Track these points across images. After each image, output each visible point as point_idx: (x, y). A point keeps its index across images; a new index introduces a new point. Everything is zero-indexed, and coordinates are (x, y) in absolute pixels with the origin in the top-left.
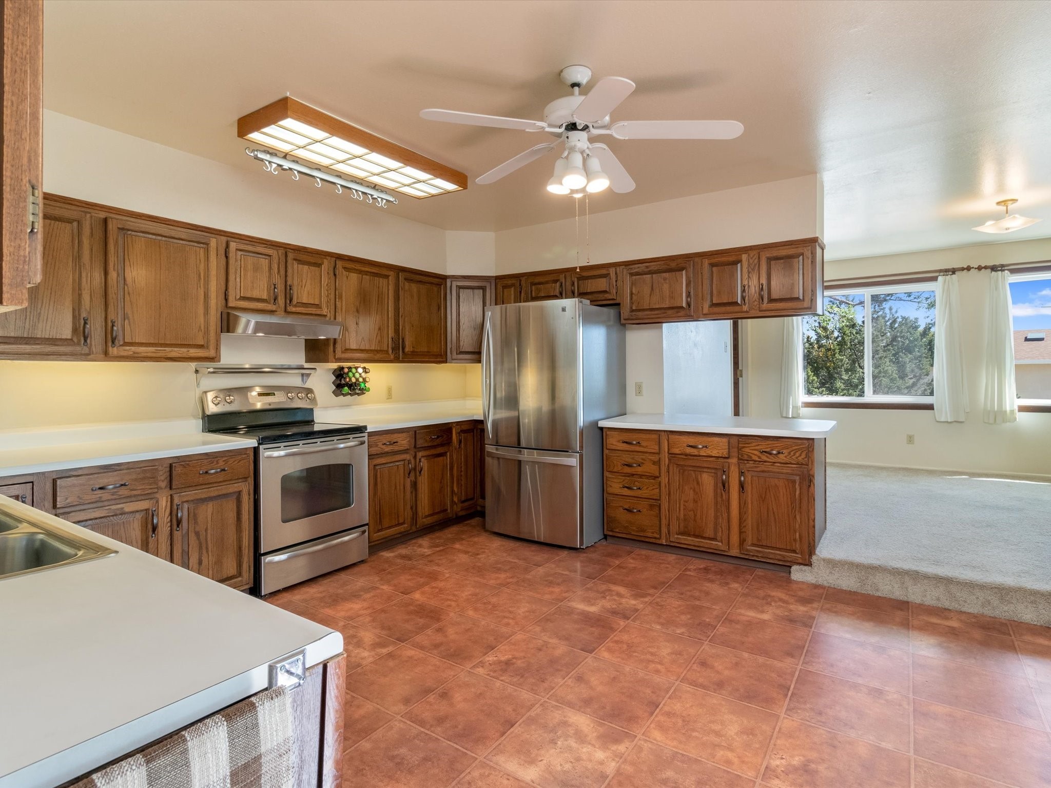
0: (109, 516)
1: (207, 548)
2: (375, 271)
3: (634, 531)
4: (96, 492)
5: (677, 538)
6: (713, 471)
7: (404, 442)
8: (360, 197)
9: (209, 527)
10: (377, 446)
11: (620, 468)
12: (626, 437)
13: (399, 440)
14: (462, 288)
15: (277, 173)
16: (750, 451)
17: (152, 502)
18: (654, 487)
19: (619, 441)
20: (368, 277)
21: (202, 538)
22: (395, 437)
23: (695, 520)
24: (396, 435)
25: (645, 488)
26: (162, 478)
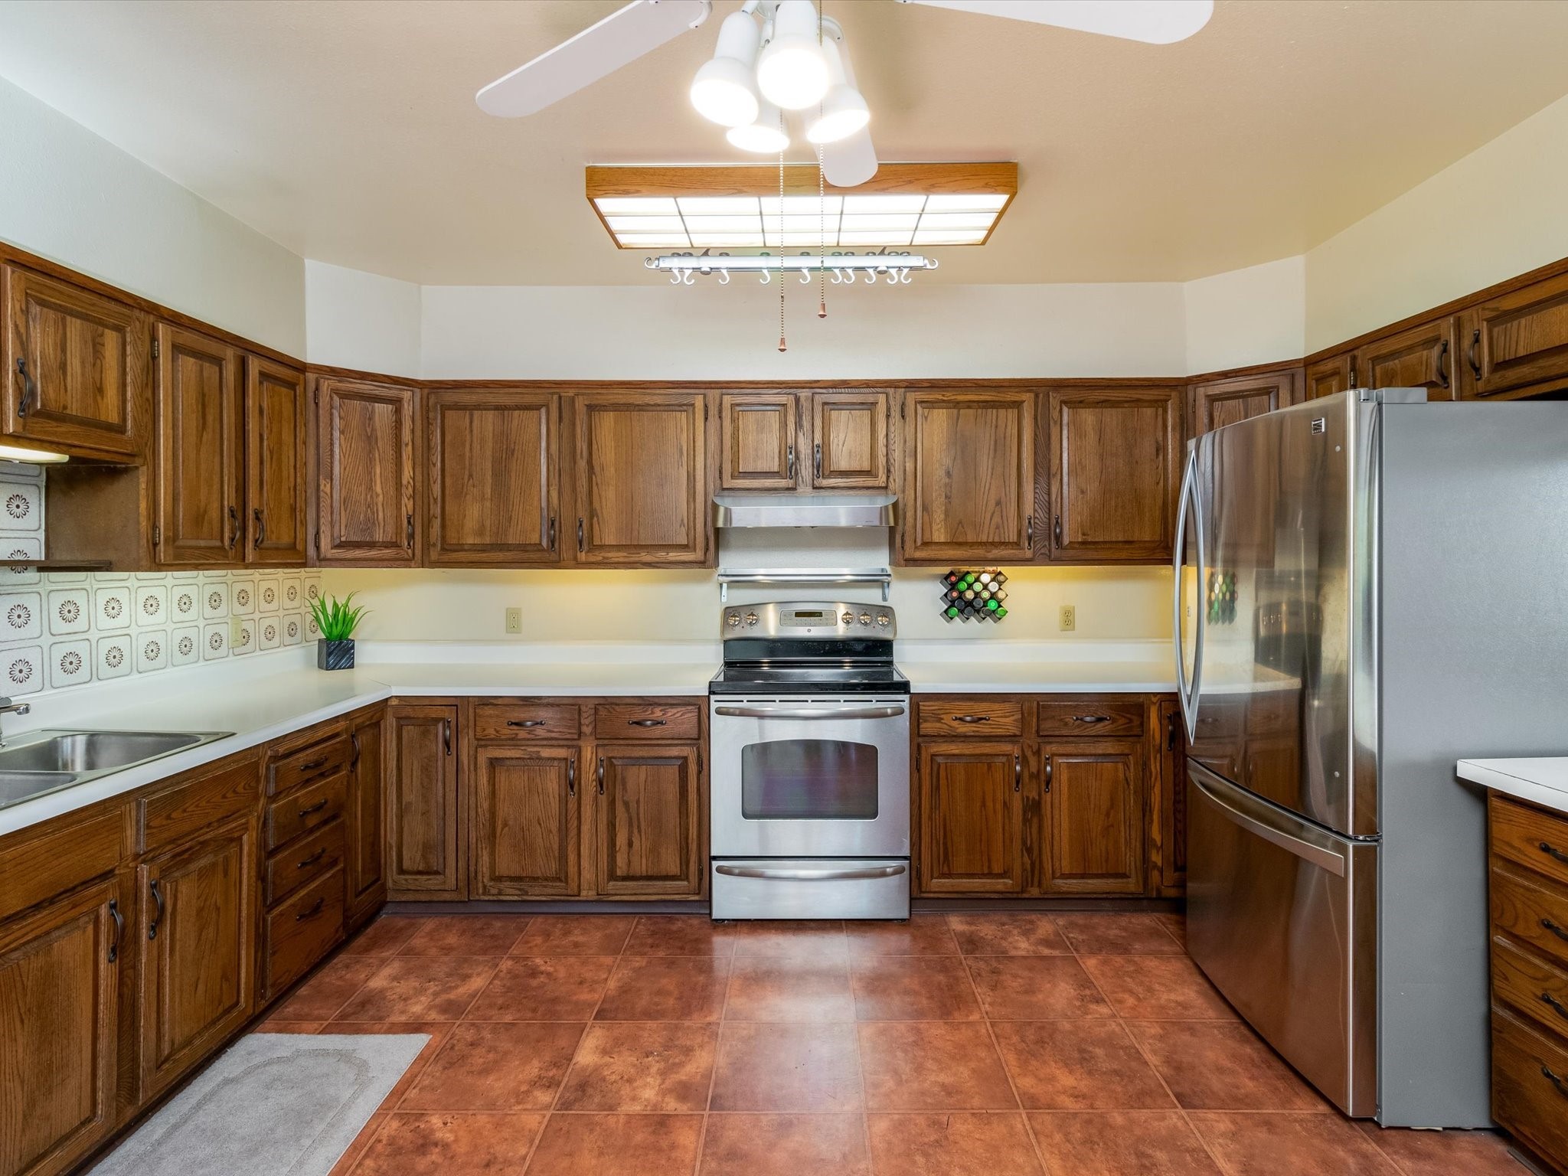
0: (524, 758)
1: (639, 827)
2: (989, 398)
4: (511, 727)
7: (1005, 721)
8: (849, 278)
9: (642, 799)
10: (940, 720)
13: (992, 715)
14: (1218, 400)
15: (693, 281)
17: (570, 750)
20: (971, 412)
21: (633, 810)
22: (980, 709)
24: (985, 706)
26: (587, 722)
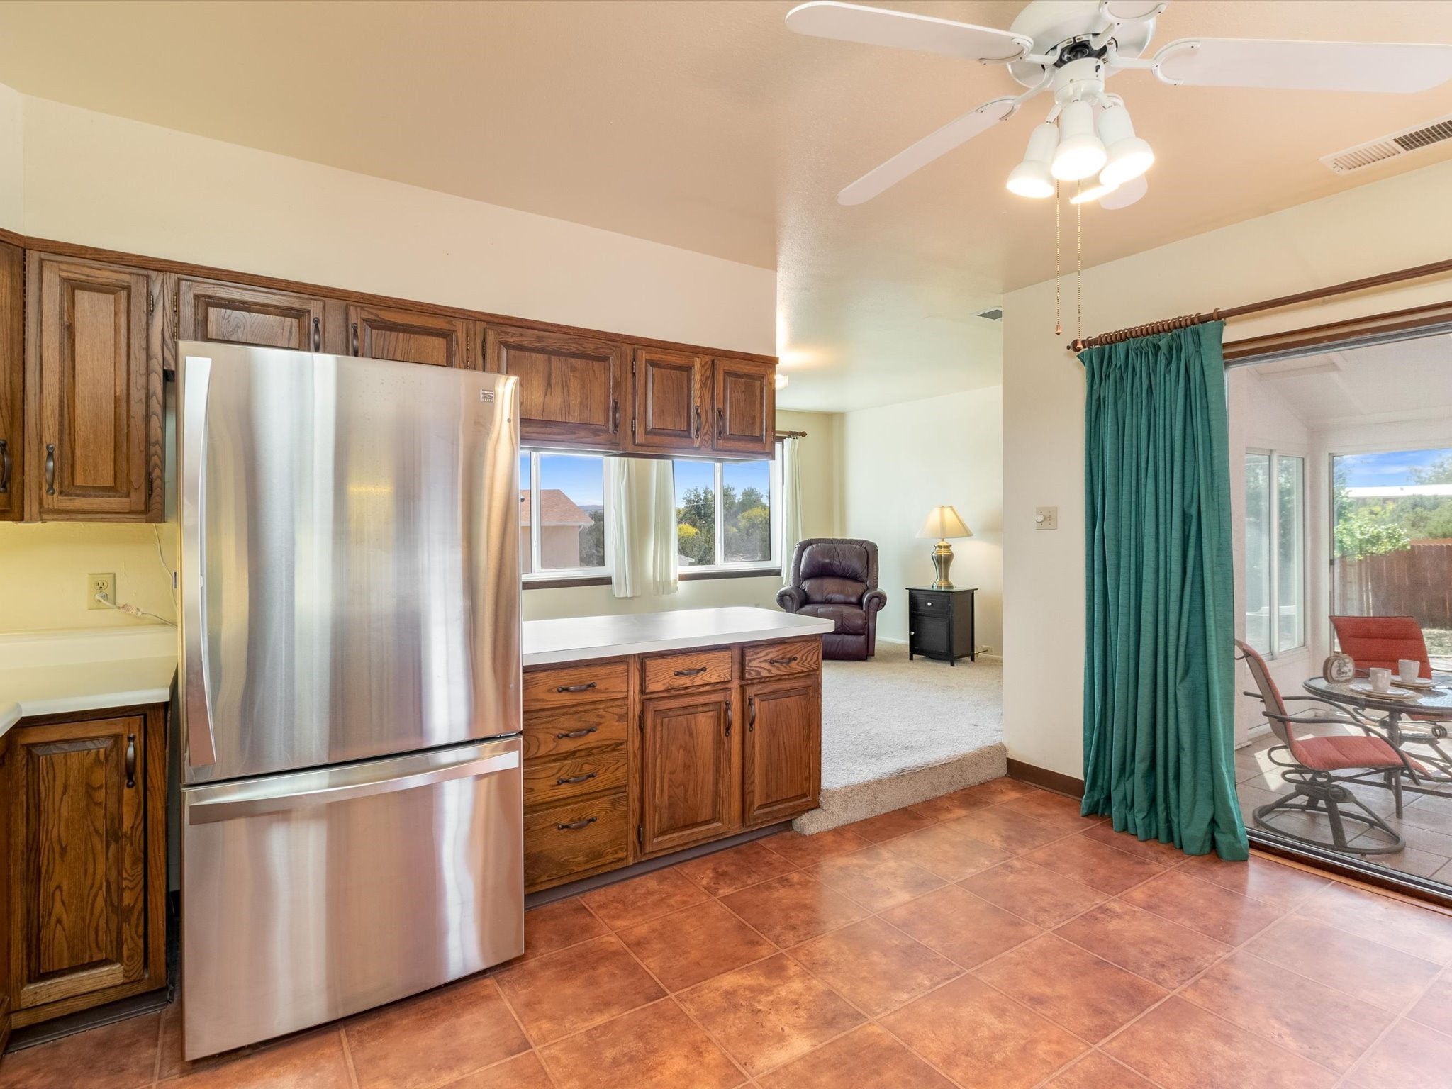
3: (579, 863)
5: (658, 843)
6: (711, 708)
11: (552, 745)
12: (563, 678)
16: (758, 665)
18: (618, 765)
19: (550, 691)
23: (686, 800)
25: (603, 770)
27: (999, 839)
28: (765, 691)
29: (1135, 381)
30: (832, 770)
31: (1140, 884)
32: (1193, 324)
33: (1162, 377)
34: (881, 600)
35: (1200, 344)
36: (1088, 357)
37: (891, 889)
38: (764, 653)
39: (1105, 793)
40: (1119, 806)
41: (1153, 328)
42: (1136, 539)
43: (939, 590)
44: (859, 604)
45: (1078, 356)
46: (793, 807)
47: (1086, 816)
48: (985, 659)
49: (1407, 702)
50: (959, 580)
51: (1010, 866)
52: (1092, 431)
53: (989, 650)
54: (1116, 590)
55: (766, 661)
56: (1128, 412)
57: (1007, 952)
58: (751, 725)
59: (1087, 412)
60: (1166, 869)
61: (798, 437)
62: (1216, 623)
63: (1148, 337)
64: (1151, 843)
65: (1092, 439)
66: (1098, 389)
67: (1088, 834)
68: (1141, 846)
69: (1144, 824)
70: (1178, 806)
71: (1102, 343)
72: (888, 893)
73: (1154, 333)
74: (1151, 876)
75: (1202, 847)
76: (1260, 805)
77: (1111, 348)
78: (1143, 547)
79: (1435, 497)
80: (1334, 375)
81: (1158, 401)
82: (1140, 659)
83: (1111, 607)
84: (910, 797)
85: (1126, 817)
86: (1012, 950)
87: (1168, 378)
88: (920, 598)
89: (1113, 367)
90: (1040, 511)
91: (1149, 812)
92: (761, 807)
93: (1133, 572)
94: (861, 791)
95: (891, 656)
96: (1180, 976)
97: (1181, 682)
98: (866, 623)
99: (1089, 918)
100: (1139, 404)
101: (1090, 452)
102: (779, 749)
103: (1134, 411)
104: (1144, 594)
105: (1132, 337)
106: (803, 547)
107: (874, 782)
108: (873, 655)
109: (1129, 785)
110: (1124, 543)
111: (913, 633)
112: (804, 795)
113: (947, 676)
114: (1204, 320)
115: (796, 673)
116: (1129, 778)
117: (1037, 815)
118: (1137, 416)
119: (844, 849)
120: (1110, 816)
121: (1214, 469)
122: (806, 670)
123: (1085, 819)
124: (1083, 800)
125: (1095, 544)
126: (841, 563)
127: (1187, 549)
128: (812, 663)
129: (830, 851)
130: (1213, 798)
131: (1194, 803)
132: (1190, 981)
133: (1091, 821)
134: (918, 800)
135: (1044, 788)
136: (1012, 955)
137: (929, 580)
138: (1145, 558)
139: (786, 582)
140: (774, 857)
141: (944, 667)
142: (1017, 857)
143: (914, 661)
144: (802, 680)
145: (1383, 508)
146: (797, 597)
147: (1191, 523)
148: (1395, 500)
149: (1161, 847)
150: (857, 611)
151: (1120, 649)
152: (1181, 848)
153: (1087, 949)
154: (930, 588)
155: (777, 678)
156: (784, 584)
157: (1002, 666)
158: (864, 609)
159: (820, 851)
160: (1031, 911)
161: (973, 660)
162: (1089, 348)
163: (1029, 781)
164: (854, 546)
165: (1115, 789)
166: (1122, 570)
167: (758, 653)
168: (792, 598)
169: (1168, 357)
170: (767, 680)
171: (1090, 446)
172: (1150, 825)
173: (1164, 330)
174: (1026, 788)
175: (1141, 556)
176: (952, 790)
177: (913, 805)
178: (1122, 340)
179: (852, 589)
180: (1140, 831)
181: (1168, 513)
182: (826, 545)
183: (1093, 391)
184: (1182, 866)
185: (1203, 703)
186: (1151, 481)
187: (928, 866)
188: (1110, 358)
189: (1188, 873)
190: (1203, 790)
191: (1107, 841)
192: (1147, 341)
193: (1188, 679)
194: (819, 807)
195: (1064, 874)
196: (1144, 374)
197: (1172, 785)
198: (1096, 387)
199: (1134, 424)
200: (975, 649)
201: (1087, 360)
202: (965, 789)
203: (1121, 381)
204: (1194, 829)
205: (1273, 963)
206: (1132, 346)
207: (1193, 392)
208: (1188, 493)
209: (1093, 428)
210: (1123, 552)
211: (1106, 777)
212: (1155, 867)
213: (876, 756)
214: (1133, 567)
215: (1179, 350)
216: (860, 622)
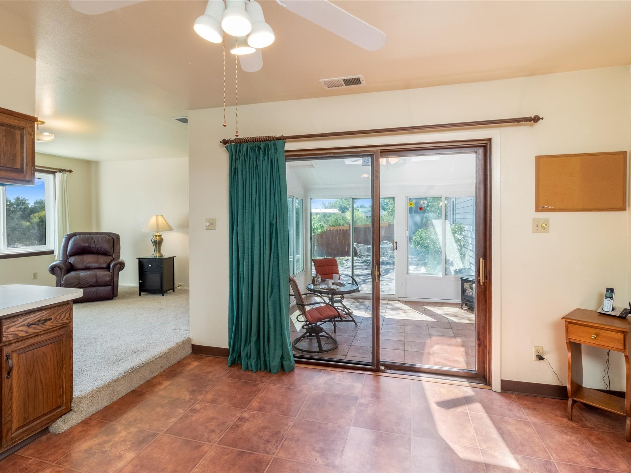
16: (16, 329)
27: (188, 393)
28: (22, 347)
29: (251, 162)
30: (82, 381)
31: (255, 398)
32: (274, 140)
33: (262, 162)
34: (122, 265)
35: (276, 149)
36: (230, 148)
37: (122, 453)
38: (21, 320)
39: (238, 353)
40: (245, 358)
41: (258, 139)
42: (251, 234)
43: (156, 258)
44: (108, 268)
45: (226, 147)
46: (50, 418)
47: (230, 366)
48: (180, 290)
49: (337, 290)
50: (166, 253)
51: (194, 409)
52: (232, 183)
53: (182, 285)
54: (243, 258)
55: (23, 325)
56: (248, 176)
57: (194, 469)
58: (8, 374)
59: (229, 174)
60: (265, 385)
61: (66, 172)
62: (283, 271)
63: (256, 143)
64: (258, 373)
65: (232, 187)
66: (235, 164)
67: (231, 377)
68: (254, 375)
69: (255, 364)
70: (269, 353)
71: (236, 143)
72: (120, 457)
73: (258, 141)
74: (259, 391)
75: (278, 369)
76: (294, 339)
77: (240, 145)
78: (254, 238)
79: (329, 213)
80: (312, 169)
81: (260, 172)
82: (253, 289)
83: (241, 266)
84: (136, 383)
85: (248, 363)
86: (197, 466)
87: (264, 162)
88: (145, 263)
89: (241, 154)
90: (207, 220)
91: (257, 358)
92: (18, 429)
93: (250, 250)
94: (103, 390)
95: (128, 295)
96: (276, 444)
97: (269, 298)
98: (112, 279)
99: (235, 427)
100: (252, 173)
101: (231, 193)
102: (35, 384)
103: (250, 176)
104: (255, 259)
105: (249, 142)
106: (69, 238)
107: (113, 381)
108: (117, 296)
109: (249, 348)
110: (246, 237)
111: (141, 281)
112: (59, 407)
113: (160, 302)
114: (278, 139)
115: (51, 328)
116: (249, 344)
117: (207, 373)
118: (251, 178)
119: (90, 435)
120: (241, 363)
121: (282, 204)
122: (60, 325)
123: (230, 368)
124: (229, 360)
125: (234, 237)
126: (96, 246)
127: (272, 239)
128: (65, 319)
129: (78, 440)
130: (282, 346)
131: (275, 350)
132: (280, 445)
133: (232, 369)
134: (142, 383)
135: (210, 356)
136: (197, 470)
137: (150, 253)
138: (255, 243)
139: (57, 258)
140: (30, 461)
141: (159, 297)
142: (198, 402)
143: (141, 296)
144: (57, 332)
145: (317, 216)
146: (64, 267)
147: (273, 227)
148: (319, 213)
149: (262, 373)
150: (106, 273)
151: (245, 286)
152: (270, 371)
153: (235, 448)
154: (151, 257)
155: (34, 335)
156: (56, 259)
157: (189, 292)
158: (111, 271)
159: (70, 443)
160: (206, 435)
161: (174, 291)
162: (230, 144)
163: (203, 354)
164: (105, 236)
165: (243, 351)
166: (245, 249)
167: (15, 321)
168: (60, 269)
169: (264, 153)
170: (25, 338)
171: (231, 190)
172: (257, 364)
173: (262, 141)
174: (202, 358)
175: (253, 242)
176: (162, 370)
177: (139, 387)
178: (245, 142)
179: (103, 260)
180: (254, 368)
181: (264, 223)
182: (86, 236)
183: (232, 165)
184: (271, 381)
185: (278, 305)
186: (257, 208)
187: (147, 427)
188: (240, 150)
189: (273, 384)
190: (279, 343)
191: (239, 378)
192: (255, 144)
193: (272, 296)
194: (71, 410)
195: (221, 404)
196: (254, 159)
197: (266, 344)
198: (233, 163)
199: (250, 182)
200: (175, 285)
201: (229, 149)
202: (170, 367)
203: (244, 161)
204: (275, 363)
205: (309, 420)
206: (249, 146)
207: (274, 170)
208: (272, 213)
209: (232, 182)
210: (246, 241)
211: (239, 346)
212: (261, 385)
213: (115, 362)
214: (250, 247)
215: (269, 151)
216: (108, 279)
